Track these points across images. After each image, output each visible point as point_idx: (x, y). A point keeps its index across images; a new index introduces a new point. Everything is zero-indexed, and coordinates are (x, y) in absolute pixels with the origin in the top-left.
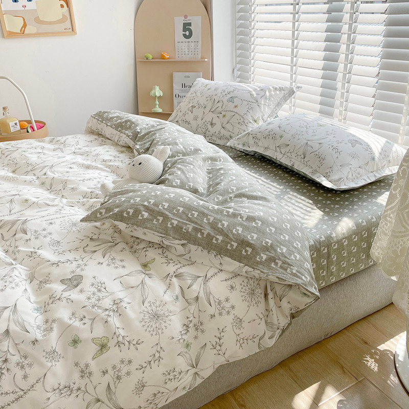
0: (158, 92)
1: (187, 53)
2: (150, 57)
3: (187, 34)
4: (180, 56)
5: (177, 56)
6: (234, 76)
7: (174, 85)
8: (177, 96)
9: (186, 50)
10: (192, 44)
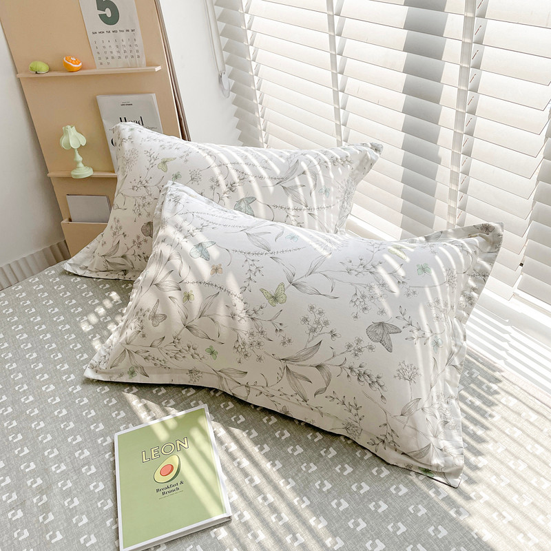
0: (74, 138)
1: (115, 54)
2: (43, 68)
3: (109, 15)
4: (103, 60)
5: (97, 62)
6: (223, 89)
7: (103, 120)
9: (115, 50)
10: (123, 36)
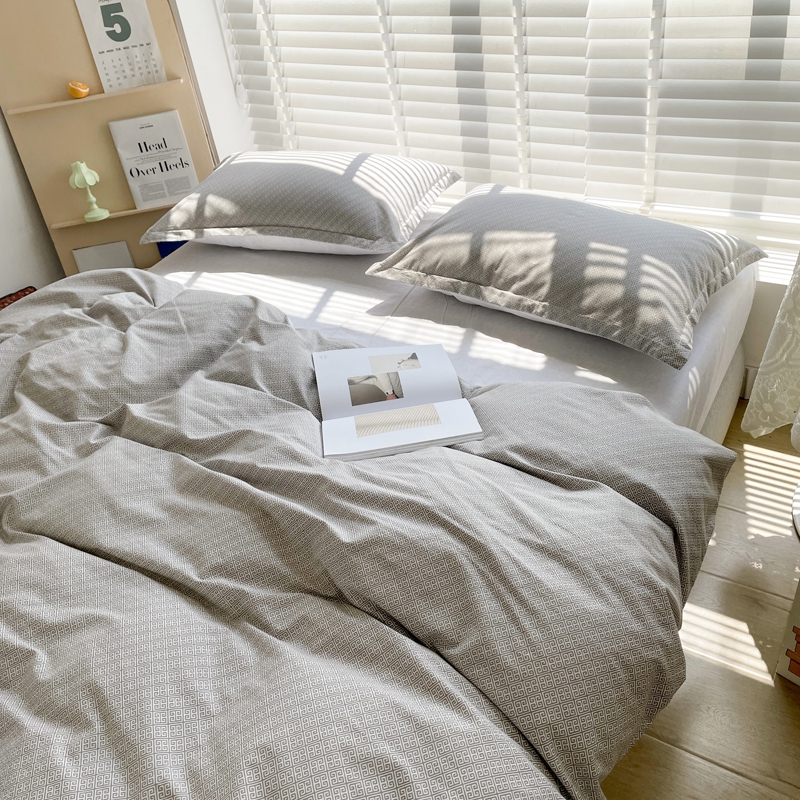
0: (88, 175)
1: (128, 73)
3: (118, 31)
4: (113, 82)
5: (105, 85)
8: (135, 173)
9: (127, 68)
10: (137, 51)
